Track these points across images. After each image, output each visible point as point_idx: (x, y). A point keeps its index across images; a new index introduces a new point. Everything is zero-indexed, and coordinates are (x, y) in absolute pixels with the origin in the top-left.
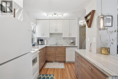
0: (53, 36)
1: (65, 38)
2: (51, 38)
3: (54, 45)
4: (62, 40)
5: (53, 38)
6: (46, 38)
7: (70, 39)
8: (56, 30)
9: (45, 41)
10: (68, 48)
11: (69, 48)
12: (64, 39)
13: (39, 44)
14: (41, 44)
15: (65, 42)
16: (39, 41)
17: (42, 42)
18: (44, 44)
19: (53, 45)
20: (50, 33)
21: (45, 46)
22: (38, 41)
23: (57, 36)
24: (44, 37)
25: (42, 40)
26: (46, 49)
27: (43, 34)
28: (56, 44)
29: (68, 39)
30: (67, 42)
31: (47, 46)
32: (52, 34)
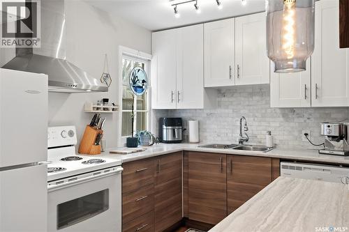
0: (231, 99)
1: (292, 110)
4: (276, 124)
5: (230, 111)
7: (329, 114)
8: (234, 72)
12: (284, 115)
14: (169, 139)
15: (296, 134)
16: (164, 127)
19: (220, 146)
23: (247, 103)
28: (241, 142)
29: (310, 117)
30: (304, 132)
31: (188, 151)
32: (222, 92)
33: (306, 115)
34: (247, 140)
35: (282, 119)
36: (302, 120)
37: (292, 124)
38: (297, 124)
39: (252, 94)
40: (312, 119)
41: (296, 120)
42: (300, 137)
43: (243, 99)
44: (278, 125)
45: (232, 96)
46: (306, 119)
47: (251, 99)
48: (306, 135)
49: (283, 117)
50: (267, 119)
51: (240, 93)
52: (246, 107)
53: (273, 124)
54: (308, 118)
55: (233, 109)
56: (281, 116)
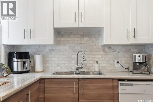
0: (68, 39)
1: (109, 47)
2: (58, 47)
3: (71, 73)
4: (99, 56)
5: (68, 48)
6: (40, 48)
7: (130, 50)
8: (79, 18)
9: (38, 59)
10: (127, 85)
11: (132, 85)
13: (15, 70)
14: (20, 70)
15: (112, 62)
16: (15, 60)
17: (24, 63)
18: (33, 70)
19: (66, 73)
20: (55, 29)
21: (38, 76)
22: (10, 57)
23: (80, 42)
24: (31, 42)
25: (24, 56)
26: (39, 90)
27: (29, 33)
28: (77, 69)
29: (120, 51)
30: (116, 61)
31: (44, 79)
32: (61, 33)
33: (117, 50)
34: (82, 68)
35: (102, 53)
36: (115, 53)
37: (109, 56)
38: (112, 56)
39: (83, 36)
40: (121, 52)
41: (112, 53)
42: (114, 64)
43: (76, 39)
44: (100, 57)
45: (69, 37)
46: (117, 52)
47: (82, 39)
48: (118, 62)
49: (104, 51)
50: (94, 53)
51: (75, 35)
52: (79, 45)
53: (97, 56)
54: (119, 52)
55: (70, 46)
56: (102, 51)
